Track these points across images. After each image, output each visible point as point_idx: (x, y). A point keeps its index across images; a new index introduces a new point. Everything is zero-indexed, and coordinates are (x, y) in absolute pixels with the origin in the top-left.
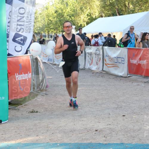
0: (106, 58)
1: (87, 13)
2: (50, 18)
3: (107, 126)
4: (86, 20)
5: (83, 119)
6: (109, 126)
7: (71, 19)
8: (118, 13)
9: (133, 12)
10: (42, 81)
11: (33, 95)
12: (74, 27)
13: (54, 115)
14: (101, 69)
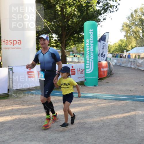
0: (137, 63)
2: (117, 47)
4: (131, 48)
5: (126, 86)
6: (136, 89)
7: (124, 48)
8: (143, 45)
10: (112, 71)
11: (108, 77)
12: (125, 51)
13: (115, 84)
14: (135, 67)
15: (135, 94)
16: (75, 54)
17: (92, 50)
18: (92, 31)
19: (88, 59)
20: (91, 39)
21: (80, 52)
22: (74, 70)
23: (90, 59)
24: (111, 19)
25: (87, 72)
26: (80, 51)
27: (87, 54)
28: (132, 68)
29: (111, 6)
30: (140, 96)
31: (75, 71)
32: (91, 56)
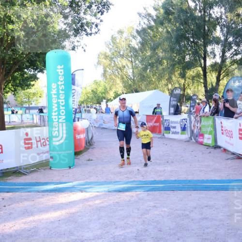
1: (113, 91)
4: (113, 96)
7: (102, 95)
8: (135, 91)
9: (142, 91)
13: (104, 162)
15: (145, 177)
16: (13, 108)
17: (62, 102)
18: (61, 69)
19: (55, 119)
20: (60, 83)
21: (22, 105)
22: (30, 139)
23: (59, 119)
25: (54, 143)
26: (22, 102)
27: (54, 110)
29: (88, 24)
30: (155, 181)
31: (32, 143)
32: (61, 114)
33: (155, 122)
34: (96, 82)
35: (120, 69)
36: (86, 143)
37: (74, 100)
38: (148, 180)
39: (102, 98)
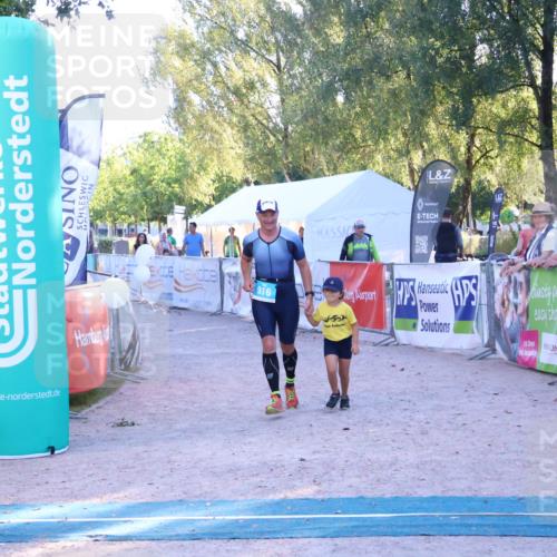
1: (212, 174)
3: (313, 457)
4: (212, 190)
6: (317, 456)
7: (170, 189)
8: (289, 174)
13: (177, 431)
15: (324, 486)
17: (25, 213)
20: (14, 142)
23: (12, 273)
24: (110, 15)
28: (240, 318)
32: (21, 255)
33: (364, 288)
34: (148, 142)
35: (236, 92)
36: (112, 361)
37: (69, 206)
38: (335, 496)
39: (170, 200)
